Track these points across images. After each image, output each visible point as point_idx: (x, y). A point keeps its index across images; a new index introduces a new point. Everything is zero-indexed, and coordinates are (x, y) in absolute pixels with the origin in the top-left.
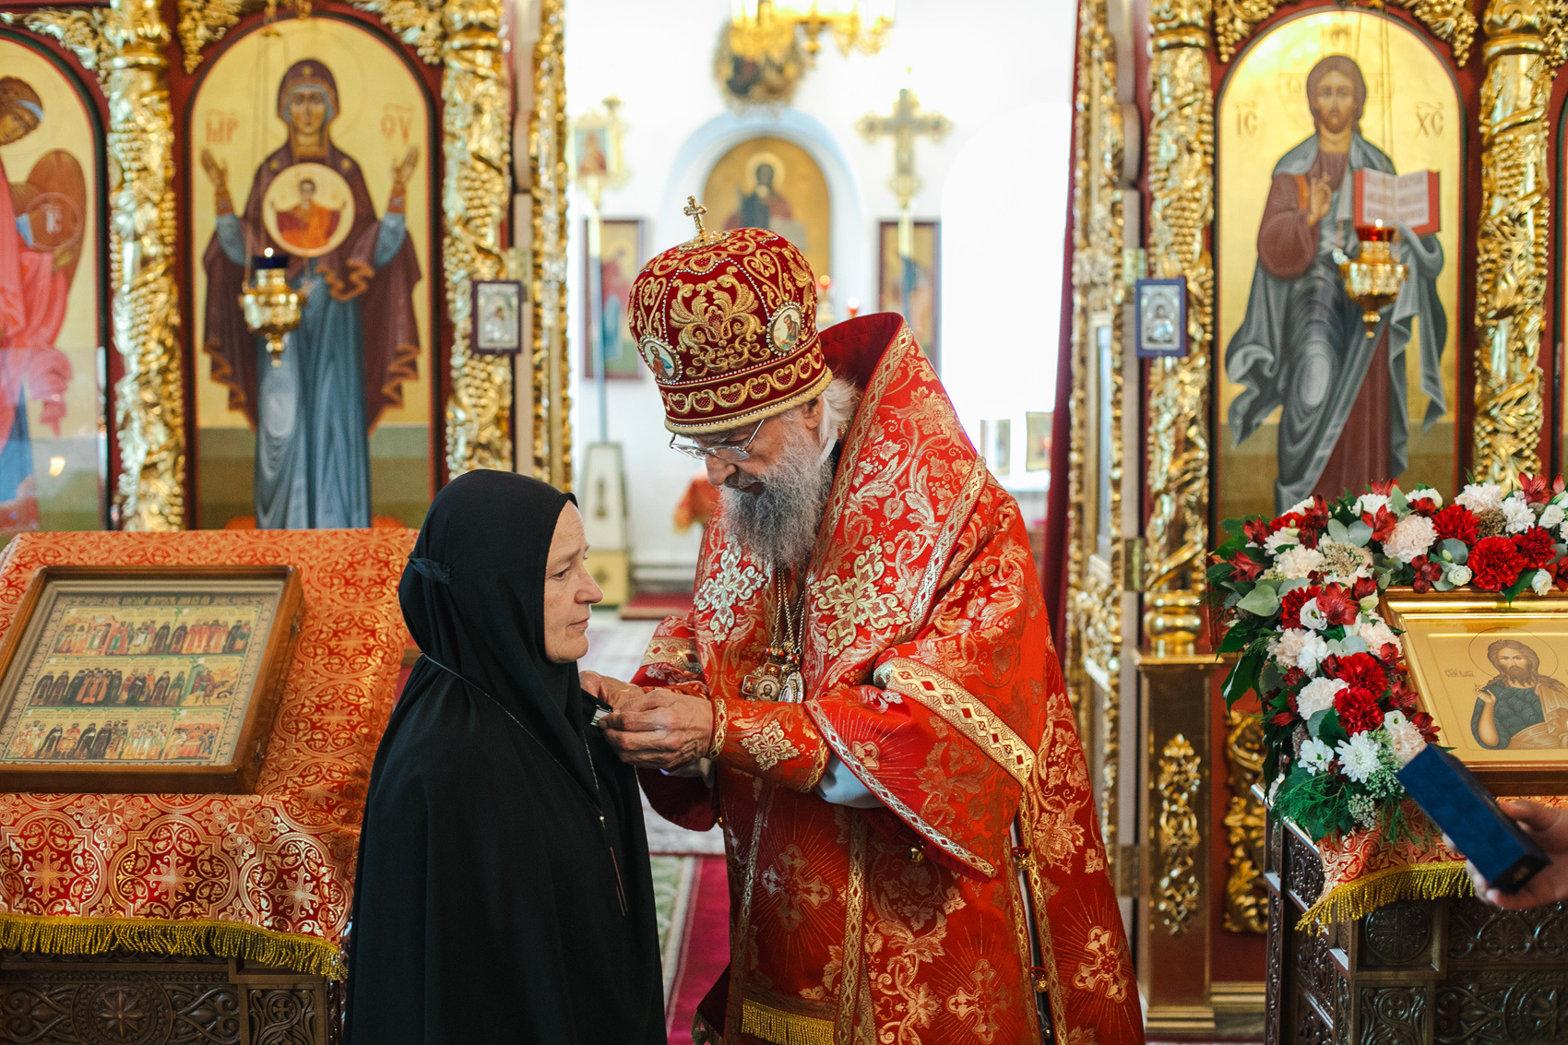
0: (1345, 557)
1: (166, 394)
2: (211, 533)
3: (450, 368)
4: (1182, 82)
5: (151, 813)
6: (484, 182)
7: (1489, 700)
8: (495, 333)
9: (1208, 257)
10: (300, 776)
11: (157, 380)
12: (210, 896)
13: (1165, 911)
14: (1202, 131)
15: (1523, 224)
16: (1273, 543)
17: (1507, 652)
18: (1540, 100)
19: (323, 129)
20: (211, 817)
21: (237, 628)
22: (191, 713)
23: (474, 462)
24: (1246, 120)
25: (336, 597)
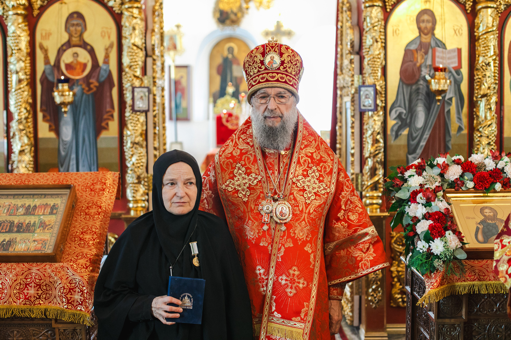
0: (431, 179)
1: (28, 126)
2: (44, 173)
3: (125, 117)
4: (374, 18)
5: (25, 269)
6: (136, 53)
7: (481, 227)
8: (140, 105)
9: (383, 78)
10: (76, 256)
11: (24, 121)
12: (46, 297)
13: (371, 300)
14: (381, 35)
15: (490, 66)
16: (407, 174)
17: (487, 210)
18: (495, 24)
19: (81, 35)
20: (46, 270)
21: (54, 206)
22: (39, 235)
23: (133, 149)
24: (396, 31)
25: (88, 195)
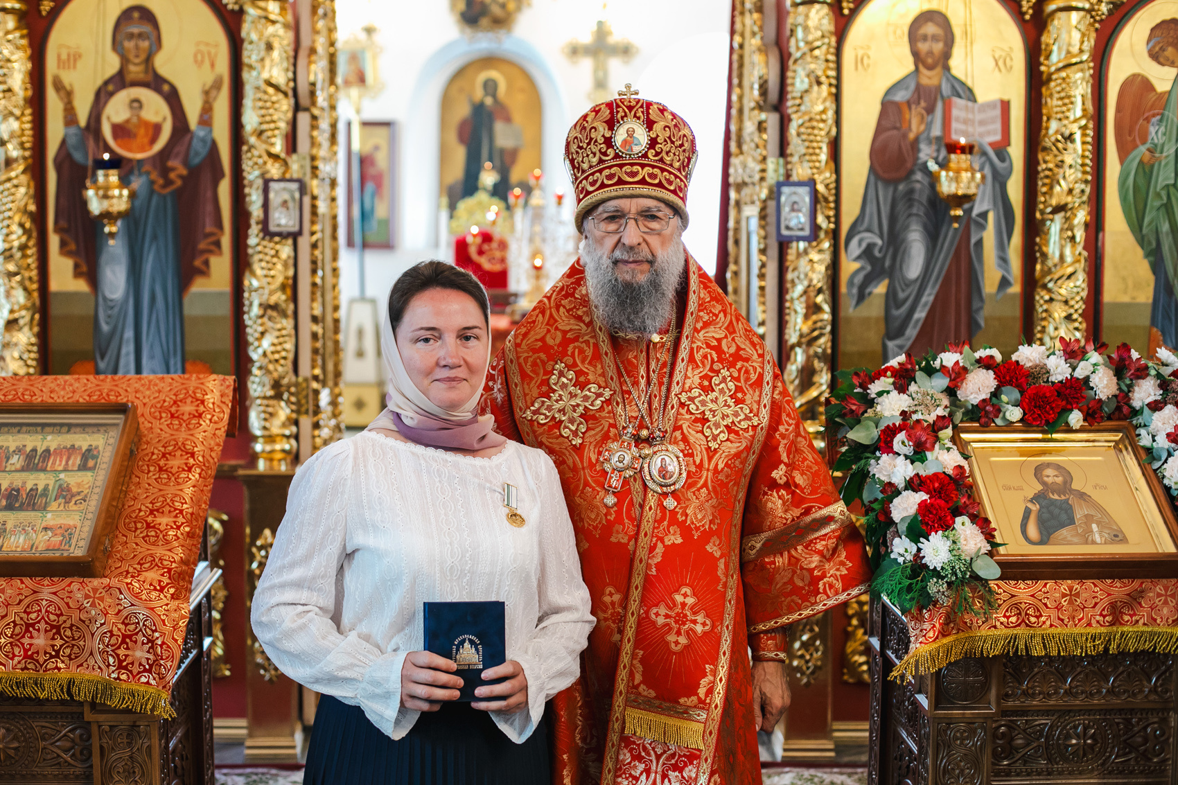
0: (928, 400)
1: (25, 266)
2: (67, 377)
3: (246, 246)
4: (812, 30)
5: (26, 592)
6: (273, 103)
7: (1035, 508)
8: (282, 220)
9: (832, 165)
10: (139, 563)
11: (18, 255)
12: (70, 654)
13: (797, 667)
14: (828, 68)
15: (1073, 141)
16: (874, 388)
17: (1049, 472)
18: (1086, 46)
19: (149, 60)
20: (71, 595)
21: (89, 450)
22: (54, 516)
23: (265, 319)
24: (862, 59)
25: (165, 427)
